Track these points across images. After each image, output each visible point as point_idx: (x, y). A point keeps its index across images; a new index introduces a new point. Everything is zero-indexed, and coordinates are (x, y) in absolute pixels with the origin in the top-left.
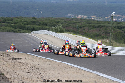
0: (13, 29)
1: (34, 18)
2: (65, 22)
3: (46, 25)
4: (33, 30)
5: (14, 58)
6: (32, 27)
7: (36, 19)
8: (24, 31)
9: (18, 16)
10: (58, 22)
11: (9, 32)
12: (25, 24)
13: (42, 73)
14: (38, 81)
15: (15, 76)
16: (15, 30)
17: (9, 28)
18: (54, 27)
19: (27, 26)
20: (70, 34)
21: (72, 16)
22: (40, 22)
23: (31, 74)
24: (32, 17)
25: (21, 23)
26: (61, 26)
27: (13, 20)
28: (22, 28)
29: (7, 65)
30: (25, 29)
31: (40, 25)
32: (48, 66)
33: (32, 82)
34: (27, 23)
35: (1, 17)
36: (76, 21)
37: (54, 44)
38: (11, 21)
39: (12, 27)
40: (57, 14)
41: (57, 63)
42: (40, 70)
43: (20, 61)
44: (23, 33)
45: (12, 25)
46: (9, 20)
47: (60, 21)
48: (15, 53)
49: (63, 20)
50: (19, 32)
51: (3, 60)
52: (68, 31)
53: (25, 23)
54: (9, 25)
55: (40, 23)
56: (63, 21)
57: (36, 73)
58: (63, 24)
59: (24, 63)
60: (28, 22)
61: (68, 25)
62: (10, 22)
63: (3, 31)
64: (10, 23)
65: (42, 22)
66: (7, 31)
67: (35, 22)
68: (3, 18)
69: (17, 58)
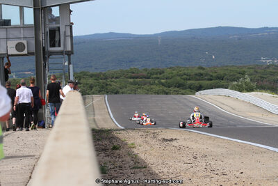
0: (165, 89)
1: (201, 68)
2: (256, 72)
3: (222, 79)
4: (200, 88)
5: (164, 139)
6: (196, 83)
7: (204, 69)
8: (184, 91)
9: (172, 66)
10: (243, 74)
11: (158, 94)
12: (184, 79)
13: (212, 163)
14: (205, 177)
15: (165, 170)
16: (167, 91)
17: (157, 88)
18: (235, 83)
19: (189, 82)
20: (264, 94)
21: (269, 62)
22: (211, 74)
23: (193, 165)
24: (197, 66)
25: (179, 78)
26: (248, 80)
27: (163, 72)
28: (180, 86)
29: (153, 152)
30: (186, 89)
31: (211, 80)
32: (224, 150)
33: (194, 179)
34: (188, 77)
35: (143, 68)
36: (274, 71)
37: (236, 113)
38: (160, 74)
39: (163, 84)
40: (240, 60)
41: (240, 145)
42: (210, 158)
43: (174, 143)
44: (183, 94)
45: (163, 81)
46: (157, 74)
47: (246, 70)
48: (167, 130)
49: (252, 68)
50: (175, 94)
51: (146, 142)
52: (262, 88)
53: (185, 76)
54: (156, 82)
55: (212, 76)
56: (252, 71)
57: (202, 163)
58: (253, 76)
59: (181, 147)
60: (190, 75)
61: (261, 77)
62: (159, 76)
63: (147, 94)
64: (158, 78)
65: (214, 75)
66: (155, 93)
67: (202, 75)
68: (146, 70)
69: (169, 138)
